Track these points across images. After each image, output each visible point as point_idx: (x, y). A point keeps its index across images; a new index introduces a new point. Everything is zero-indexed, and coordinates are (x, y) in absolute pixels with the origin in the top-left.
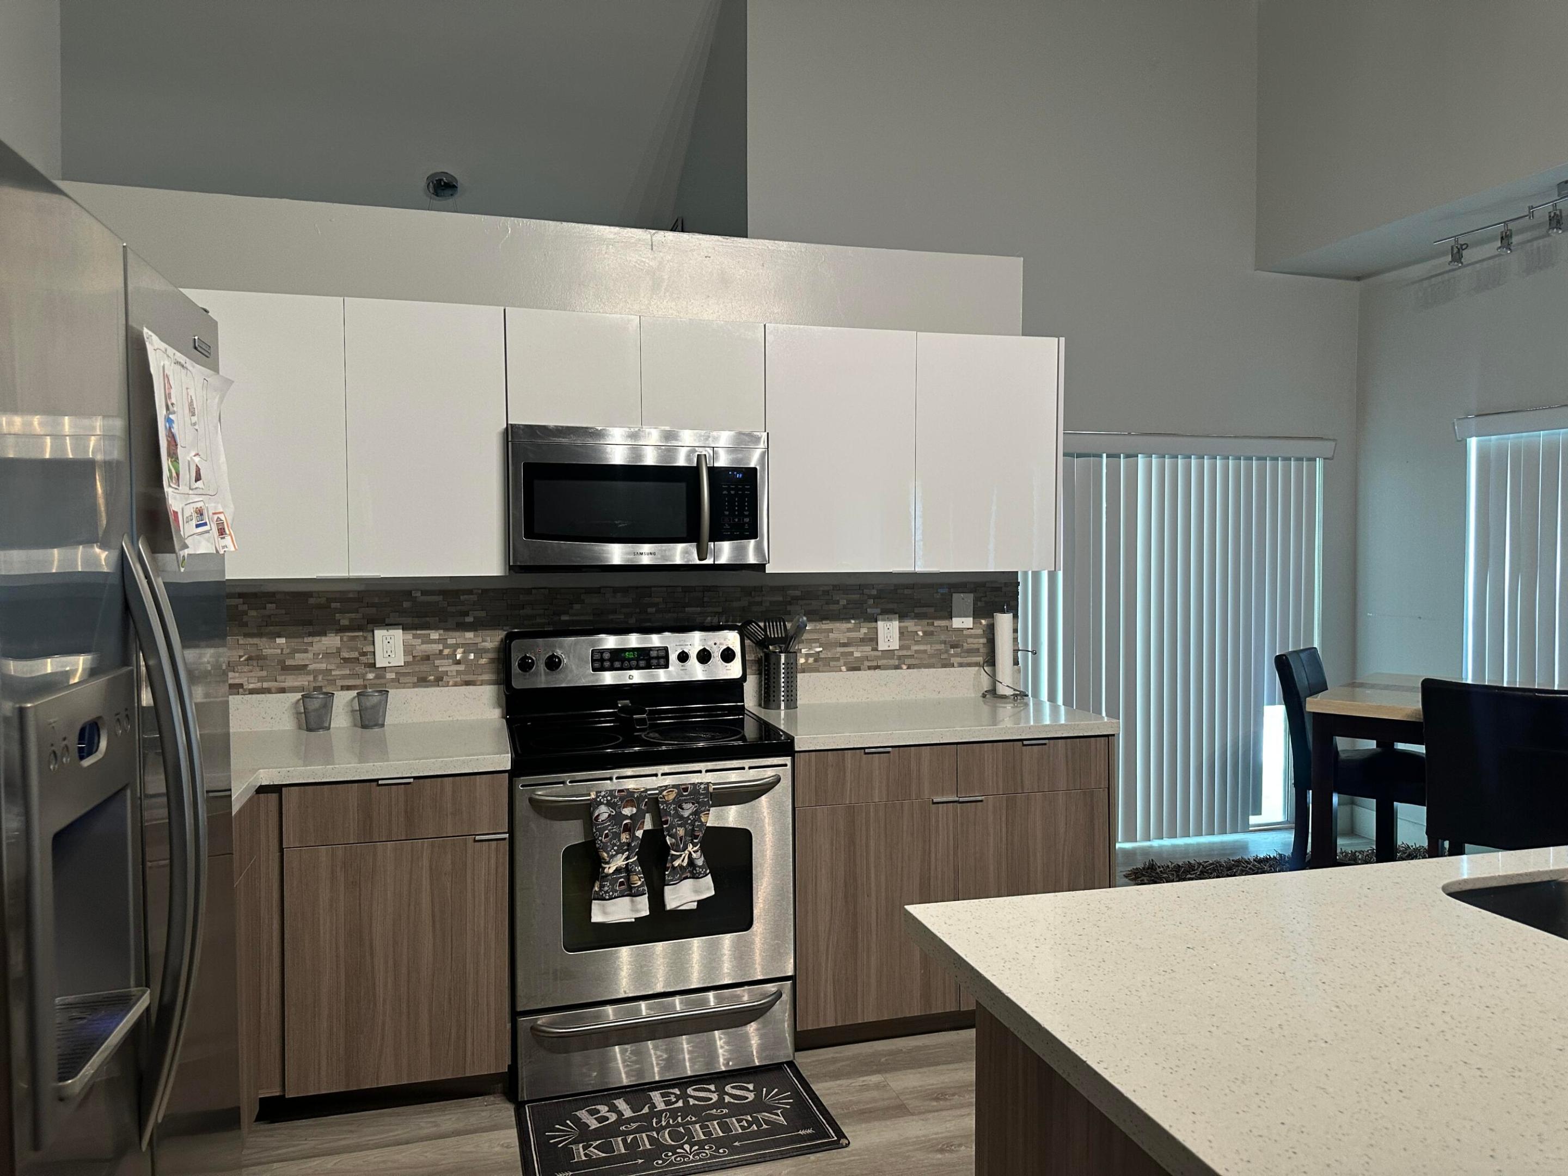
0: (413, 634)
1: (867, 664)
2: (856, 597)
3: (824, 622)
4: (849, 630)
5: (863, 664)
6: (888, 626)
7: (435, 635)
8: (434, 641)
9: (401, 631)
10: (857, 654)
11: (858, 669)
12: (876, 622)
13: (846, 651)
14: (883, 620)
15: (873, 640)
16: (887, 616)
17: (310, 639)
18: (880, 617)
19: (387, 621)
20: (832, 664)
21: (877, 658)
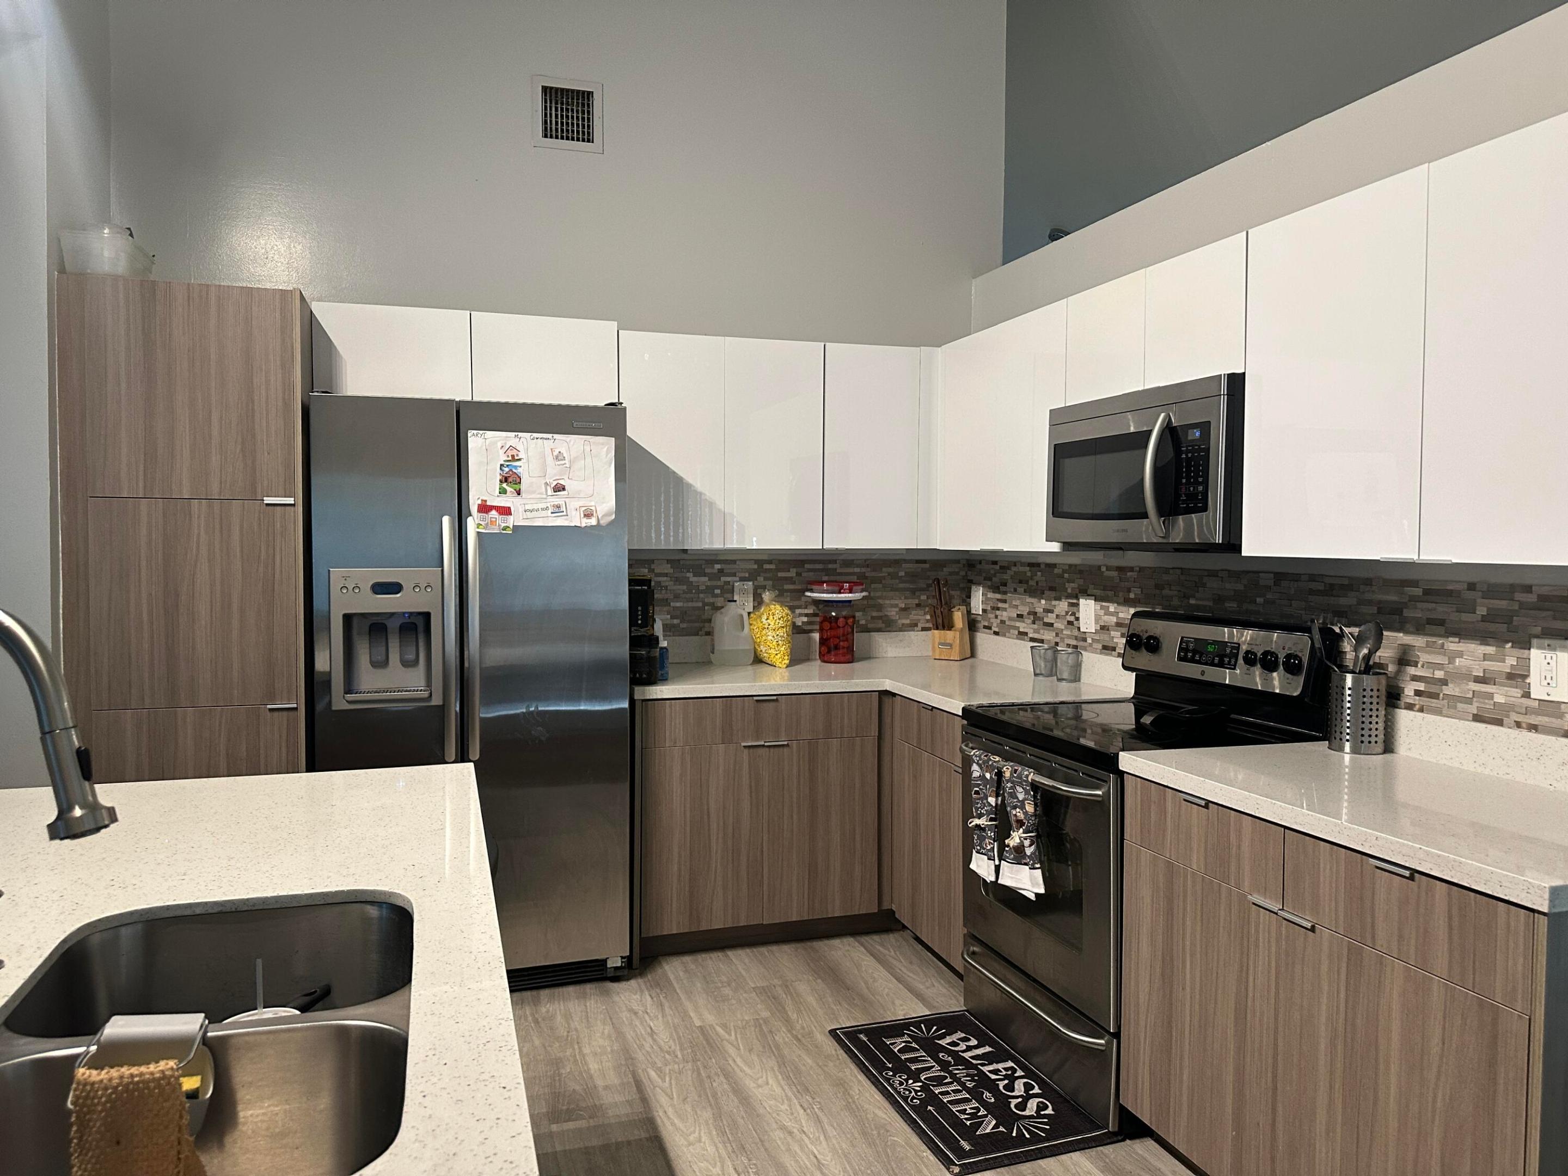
0: (1101, 606)
1: (1515, 717)
2: (1502, 604)
3: (1451, 639)
4: (1486, 657)
5: (1508, 716)
6: (1548, 660)
7: (1112, 609)
8: (1111, 614)
9: (1093, 602)
10: (1499, 699)
11: (1499, 722)
12: (1529, 649)
13: (1483, 690)
14: (1539, 648)
15: (1518, 677)
16: (1547, 642)
17: (1054, 603)
18: (1535, 641)
19: (1089, 593)
20: (1460, 706)
21: (1528, 711)
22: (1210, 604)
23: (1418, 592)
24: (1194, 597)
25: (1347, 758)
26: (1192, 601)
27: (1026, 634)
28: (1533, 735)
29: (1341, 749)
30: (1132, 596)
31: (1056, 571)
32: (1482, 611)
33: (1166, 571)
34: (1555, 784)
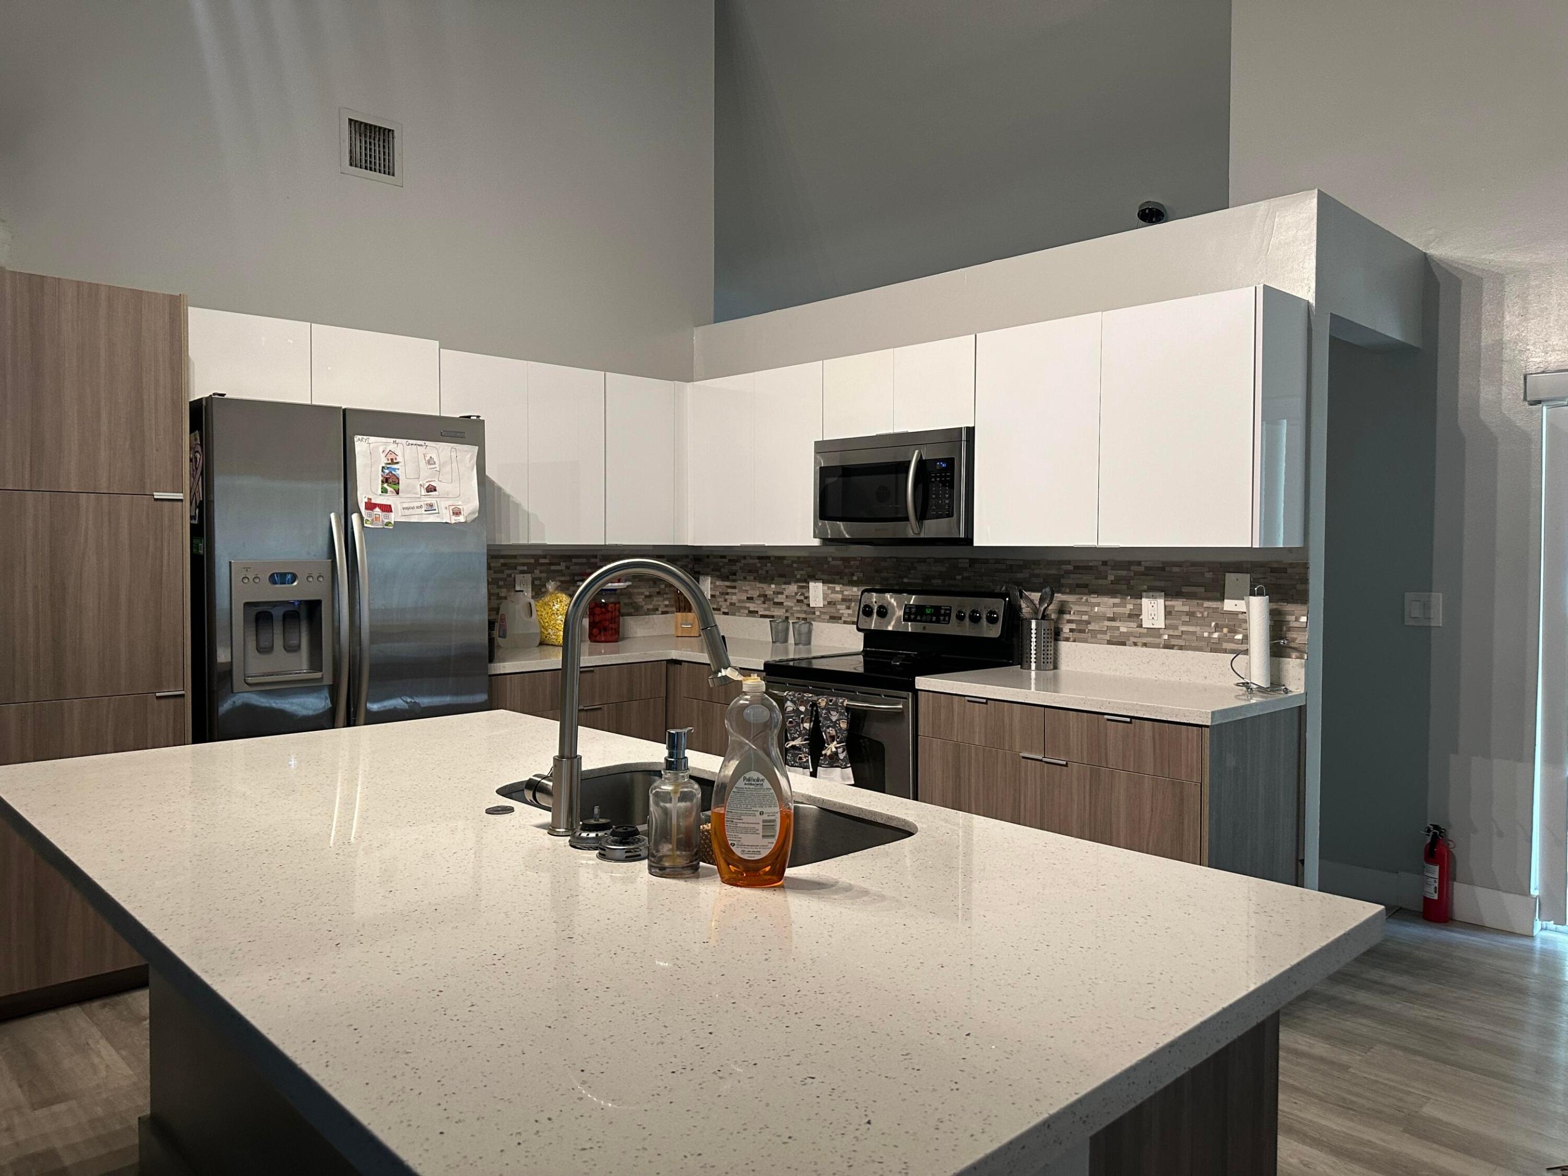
0: (828, 587)
1: (1133, 639)
2: (1124, 573)
3: (1092, 596)
4: (1115, 605)
5: (1129, 640)
6: (1152, 604)
7: (838, 588)
8: (837, 592)
9: (821, 584)
10: (1123, 629)
11: (1124, 644)
12: (1141, 599)
13: (1113, 625)
14: (1147, 597)
15: (1135, 616)
16: (1151, 594)
17: (783, 586)
18: (1144, 594)
19: (817, 577)
20: (1099, 636)
21: (1141, 635)
22: (921, 581)
23: (1070, 567)
24: (906, 577)
25: (1033, 674)
26: (905, 580)
27: (757, 612)
28: (1144, 649)
29: (1030, 668)
30: (855, 578)
31: (785, 562)
32: (1111, 578)
33: (884, 559)
34: (1158, 676)
